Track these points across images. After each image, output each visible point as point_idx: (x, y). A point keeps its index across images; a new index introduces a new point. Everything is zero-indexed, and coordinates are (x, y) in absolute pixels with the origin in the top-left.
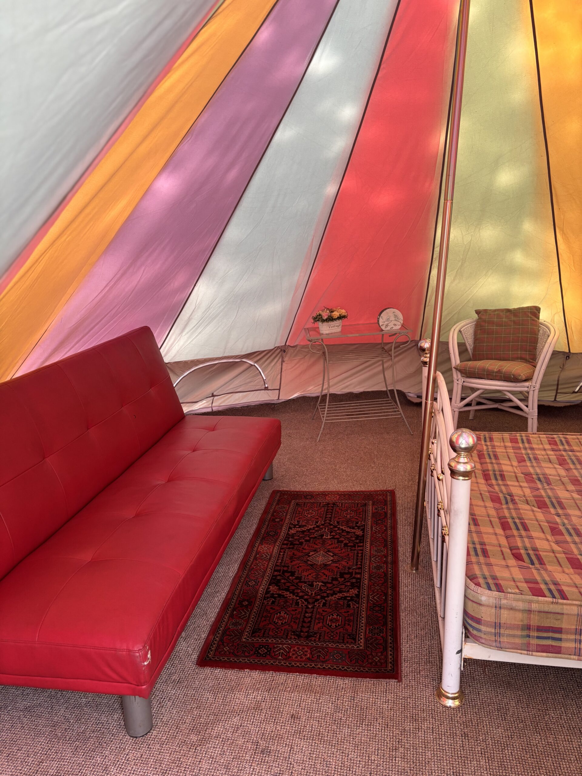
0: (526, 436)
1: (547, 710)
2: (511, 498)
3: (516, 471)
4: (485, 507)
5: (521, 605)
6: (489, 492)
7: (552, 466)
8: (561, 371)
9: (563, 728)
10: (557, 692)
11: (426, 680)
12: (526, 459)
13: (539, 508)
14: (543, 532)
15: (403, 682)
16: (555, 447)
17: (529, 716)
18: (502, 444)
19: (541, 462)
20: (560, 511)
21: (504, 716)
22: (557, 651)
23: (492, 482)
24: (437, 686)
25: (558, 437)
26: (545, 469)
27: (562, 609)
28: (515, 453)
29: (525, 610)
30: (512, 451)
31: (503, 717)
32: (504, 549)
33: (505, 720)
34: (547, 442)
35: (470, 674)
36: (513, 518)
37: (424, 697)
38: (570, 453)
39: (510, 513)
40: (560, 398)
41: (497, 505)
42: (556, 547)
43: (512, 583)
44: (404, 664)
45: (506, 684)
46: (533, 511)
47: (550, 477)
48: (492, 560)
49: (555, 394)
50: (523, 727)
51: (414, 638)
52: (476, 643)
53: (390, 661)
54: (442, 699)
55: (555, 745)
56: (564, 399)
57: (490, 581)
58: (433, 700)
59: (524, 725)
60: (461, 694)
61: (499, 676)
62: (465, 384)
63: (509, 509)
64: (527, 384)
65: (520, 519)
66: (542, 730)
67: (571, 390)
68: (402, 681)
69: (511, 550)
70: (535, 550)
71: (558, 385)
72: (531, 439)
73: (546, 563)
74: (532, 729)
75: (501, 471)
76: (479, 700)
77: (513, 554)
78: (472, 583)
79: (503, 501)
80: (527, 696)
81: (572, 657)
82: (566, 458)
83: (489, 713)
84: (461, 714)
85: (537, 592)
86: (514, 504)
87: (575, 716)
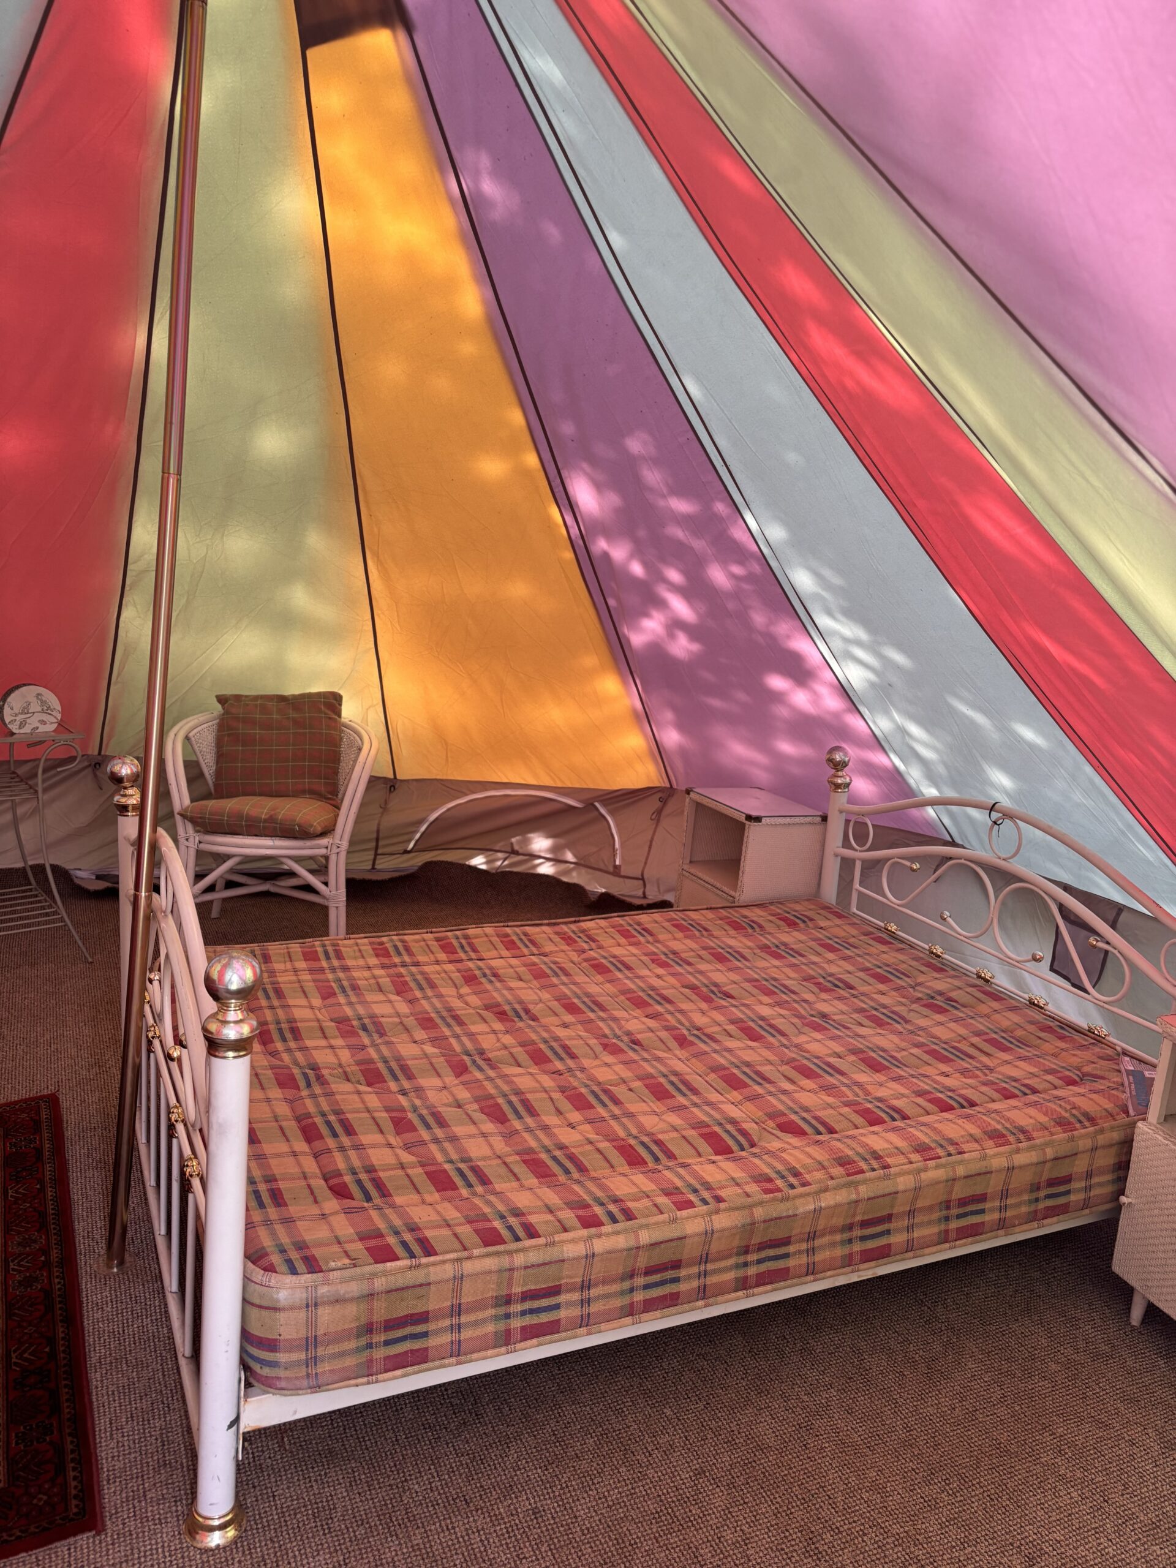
0: (333, 945)
1: (406, 1480)
2: (316, 1075)
3: (320, 1017)
4: (268, 1100)
5: (354, 1289)
6: (272, 1068)
7: (385, 999)
8: (382, 814)
9: (437, 1507)
10: (420, 1437)
11: (161, 1506)
12: (337, 991)
13: (369, 1085)
14: (381, 1132)
15: (109, 1531)
16: (386, 961)
17: (375, 1507)
18: (289, 966)
19: (365, 993)
20: (406, 1084)
21: (327, 1524)
22: (419, 1359)
23: (275, 1047)
24: (186, 1512)
25: (389, 940)
26: (374, 1006)
27: (427, 1275)
28: (314, 981)
29: (363, 1297)
30: (309, 977)
31: (326, 1527)
32: (313, 1182)
33: (330, 1532)
34: (371, 952)
35: (254, 1461)
36: (323, 1115)
37: (159, 1546)
38: (413, 969)
39: (318, 1105)
40: (384, 863)
41: (290, 1093)
42: (407, 1158)
43: (336, 1248)
44: (108, 1489)
45: (326, 1457)
46: (359, 1092)
47: (383, 1020)
48: (293, 1210)
49: (373, 857)
50: (366, 1533)
51: (127, 1422)
52: (268, 1393)
53: (74, 1492)
54: (198, 1537)
55: (425, 1548)
56: (390, 865)
57: (294, 1255)
58: (178, 1547)
59: (366, 1528)
60: (240, 1512)
61: (311, 1443)
62: (203, 847)
63: (313, 1096)
64: (324, 841)
65: (336, 1113)
66: (400, 1525)
67: (401, 848)
68: (105, 1530)
69: (326, 1180)
70: (370, 1170)
71: (377, 840)
72: (342, 948)
73: (391, 1192)
74: (381, 1532)
75: (292, 1021)
76: (276, 1509)
77: (331, 1188)
78: (258, 1269)
79: (302, 1083)
80: (366, 1467)
81: (447, 1361)
82: (408, 979)
83: (297, 1531)
84: (240, 1554)
85: (383, 1254)
86: (323, 1084)
87: (455, 1475)
